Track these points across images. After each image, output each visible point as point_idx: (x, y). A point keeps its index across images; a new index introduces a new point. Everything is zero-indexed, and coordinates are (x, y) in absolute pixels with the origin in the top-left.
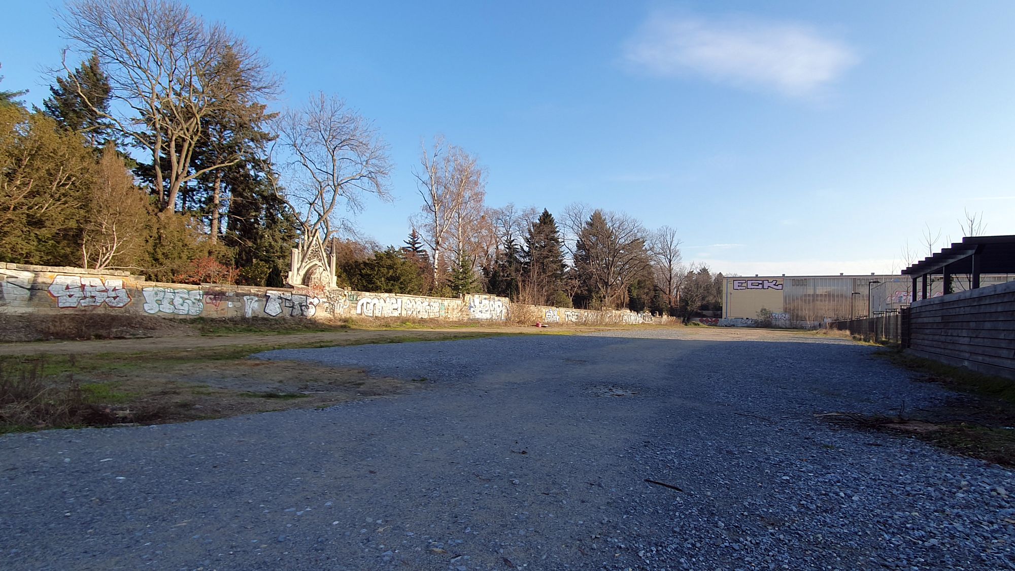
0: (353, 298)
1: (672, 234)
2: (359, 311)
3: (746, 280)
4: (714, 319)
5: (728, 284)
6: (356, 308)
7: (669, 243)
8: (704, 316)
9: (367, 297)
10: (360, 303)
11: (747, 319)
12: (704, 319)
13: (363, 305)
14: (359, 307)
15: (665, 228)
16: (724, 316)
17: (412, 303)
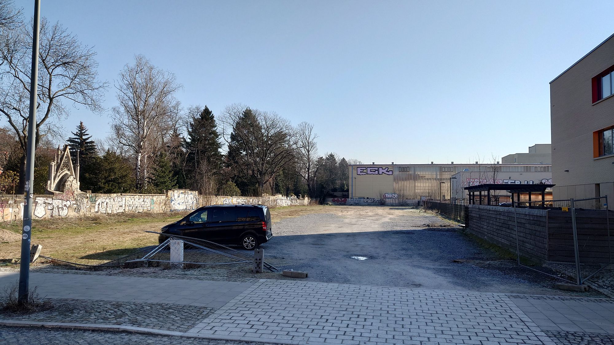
0: (93, 199)
1: (310, 129)
2: (96, 210)
3: (366, 167)
4: (343, 199)
5: (353, 170)
6: (94, 207)
7: (308, 137)
8: (335, 196)
9: (102, 198)
10: (97, 203)
11: (368, 198)
12: (336, 199)
13: (99, 204)
14: (97, 206)
15: (304, 124)
16: (350, 196)
17: (132, 200)
